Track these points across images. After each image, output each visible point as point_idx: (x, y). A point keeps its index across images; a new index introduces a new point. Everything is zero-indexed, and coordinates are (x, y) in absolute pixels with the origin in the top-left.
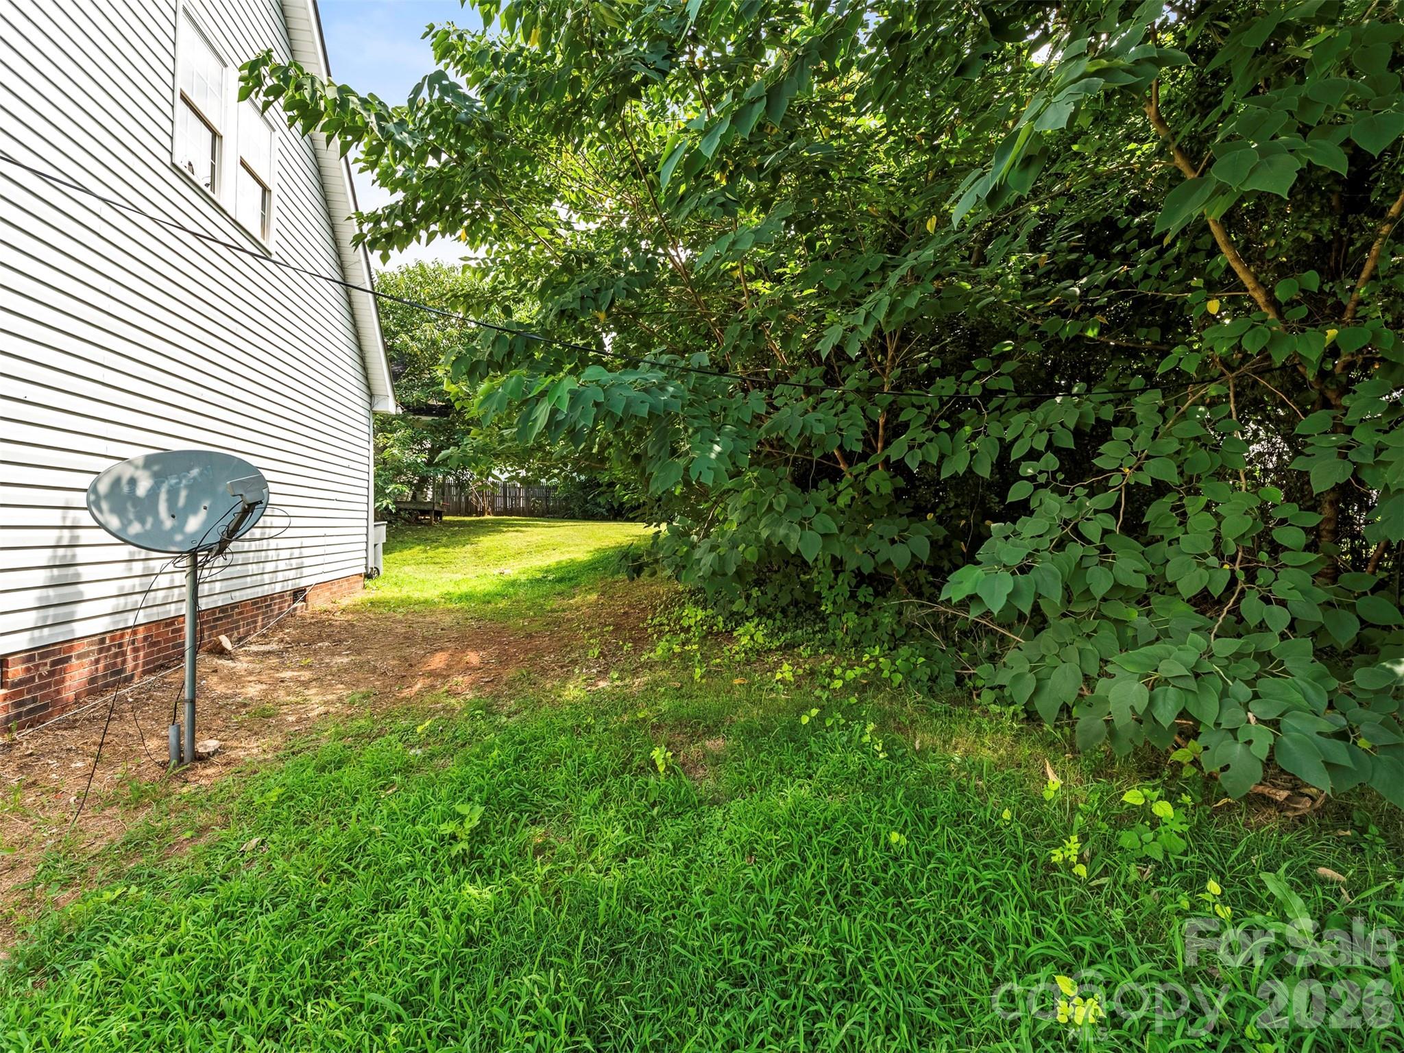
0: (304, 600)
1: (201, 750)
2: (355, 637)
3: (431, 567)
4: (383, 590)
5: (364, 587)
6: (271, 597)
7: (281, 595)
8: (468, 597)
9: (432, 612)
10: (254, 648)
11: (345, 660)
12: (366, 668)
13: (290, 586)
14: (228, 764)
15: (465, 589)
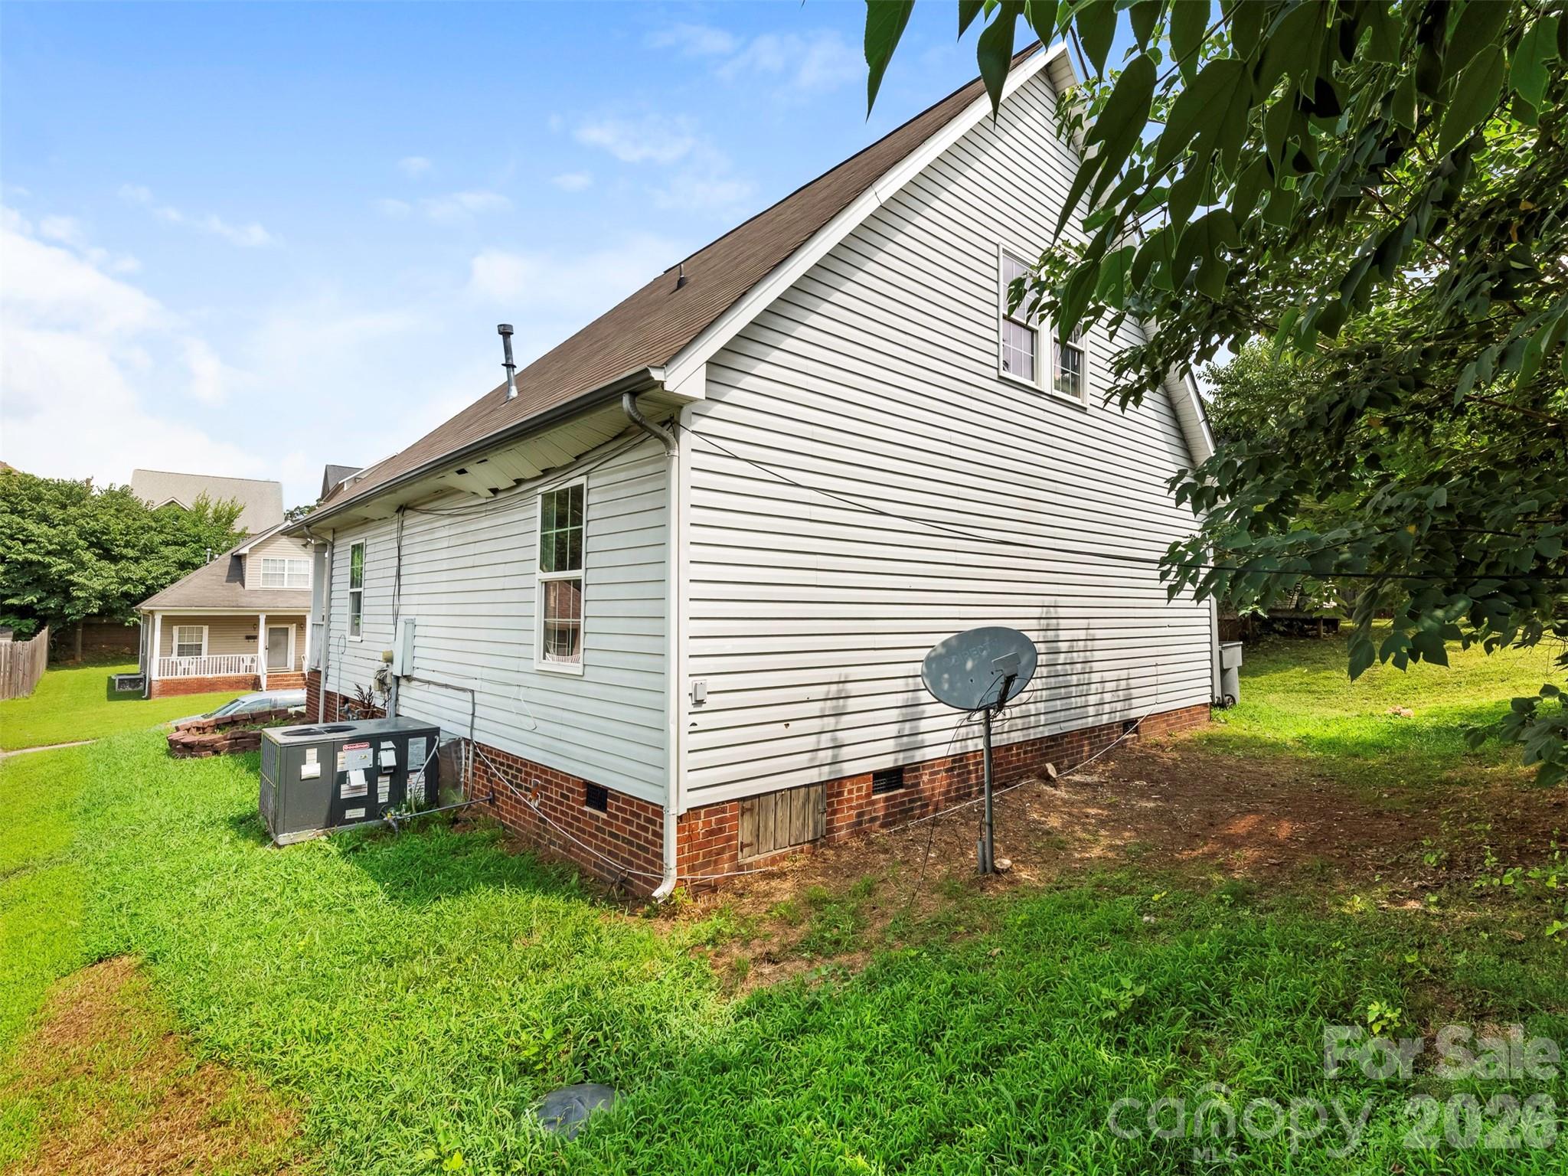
0: (1136, 731)
1: (998, 866)
2: (1173, 780)
3: (1304, 697)
4: (1232, 725)
5: (1210, 719)
6: (1101, 728)
7: (1109, 726)
8: (1332, 744)
9: (1276, 760)
10: (1077, 778)
11: (1152, 805)
12: (1165, 818)
13: (1118, 717)
14: (1011, 883)
15: (1333, 732)
